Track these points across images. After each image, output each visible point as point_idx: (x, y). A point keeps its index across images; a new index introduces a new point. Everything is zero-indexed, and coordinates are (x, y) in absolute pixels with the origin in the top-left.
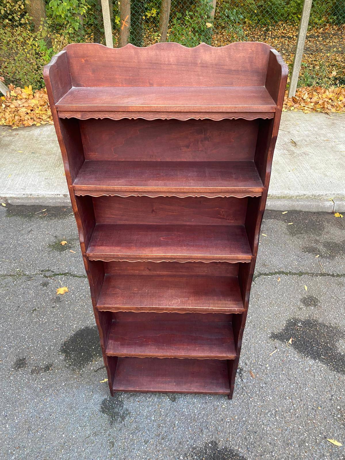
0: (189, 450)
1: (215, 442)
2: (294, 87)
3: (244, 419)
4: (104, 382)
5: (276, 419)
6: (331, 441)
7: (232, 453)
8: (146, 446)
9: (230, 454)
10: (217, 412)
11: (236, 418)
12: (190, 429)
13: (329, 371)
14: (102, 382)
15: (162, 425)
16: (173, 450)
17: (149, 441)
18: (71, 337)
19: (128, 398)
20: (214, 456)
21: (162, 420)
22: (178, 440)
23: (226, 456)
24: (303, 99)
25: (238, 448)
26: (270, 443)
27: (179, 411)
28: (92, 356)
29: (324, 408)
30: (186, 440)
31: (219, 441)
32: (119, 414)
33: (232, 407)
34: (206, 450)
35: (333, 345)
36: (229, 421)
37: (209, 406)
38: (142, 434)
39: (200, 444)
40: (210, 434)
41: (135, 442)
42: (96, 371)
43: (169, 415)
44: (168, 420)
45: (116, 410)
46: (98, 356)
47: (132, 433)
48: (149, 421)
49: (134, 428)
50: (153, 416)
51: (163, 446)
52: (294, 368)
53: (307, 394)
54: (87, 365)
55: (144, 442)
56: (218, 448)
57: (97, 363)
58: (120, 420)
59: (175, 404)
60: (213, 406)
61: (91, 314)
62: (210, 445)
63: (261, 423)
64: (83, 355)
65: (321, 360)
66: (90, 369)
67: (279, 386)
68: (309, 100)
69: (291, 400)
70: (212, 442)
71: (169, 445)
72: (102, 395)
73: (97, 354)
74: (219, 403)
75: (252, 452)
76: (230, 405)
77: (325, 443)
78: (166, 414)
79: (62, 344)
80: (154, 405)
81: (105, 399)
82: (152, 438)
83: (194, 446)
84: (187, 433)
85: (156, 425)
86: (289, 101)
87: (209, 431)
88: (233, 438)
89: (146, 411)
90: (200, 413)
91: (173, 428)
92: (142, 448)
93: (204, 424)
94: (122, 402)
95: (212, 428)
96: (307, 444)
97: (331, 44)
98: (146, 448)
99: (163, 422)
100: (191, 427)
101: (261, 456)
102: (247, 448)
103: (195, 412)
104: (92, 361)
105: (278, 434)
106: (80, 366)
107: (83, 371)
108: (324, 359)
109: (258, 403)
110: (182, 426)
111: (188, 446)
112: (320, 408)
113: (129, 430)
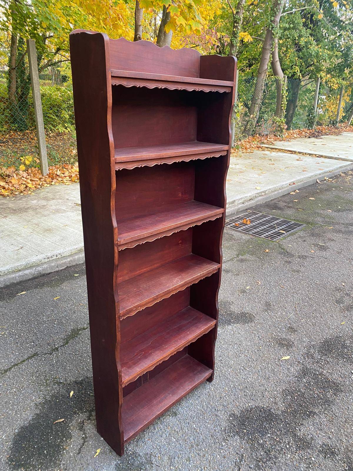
0: (223, 434)
1: (232, 414)
2: (45, 166)
3: (232, 386)
4: (99, 454)
5: (248, 371)
6: (283, 358)
7: (248, 411)
8: (192, 462)
9: (248, 412)
10: (212, 396)
11: (227, 389)
12: (208, 421)
13: (244, 326)
14: (97, 455)
15: (186, 438)
16: (213, 445)
17: (190, 457)
18: (11, 449)
19: (137, 446)
20: (240, 422)
21: (182, 435)
22: (209, 436)
23: (247, 415)
24: (57, 175)
25: (248, 404)
26: (260, 386)
27: (188, 417)
28: (59, 446)
29: (262, 346)
30: (213, 431)
31: (233, 411)
32: (143, 463)
33: (218, 386)
34: (233, 424)
35: (230, 311)
36: (225, 394)
37: (204, 397)
38: (178, 457)
39: (224, 424)
40: (223, 413)
41: (180, 468)
42: (79, 453)
43: (183, 427)
44: (187, 431)
45: (137, 463)
46: (66, 439)
47: (170, 466)
48: (173, 444)
49: (167, 461)
50: (173, 439)
51: (204, 449)
52: (225, 337)
53: (247, 345)
54: (62, 456)
55: (187, 461)
56: (237, 416)
57: (71, 446)
58: (149, 467)
59: (179, 416)
60: (206, 394)
61: (13, 413)
62: (231, 418)
63: (243, 380)
64: (47, 452)
65: (234, 323)
66: (70, 457)
67: (229, 352)
68: (63, 175)
69: (243, 355)
70: (230, 416)
71: (206, 444)
72: (110, 465)
73: (63, 440)
74: (207, 389)
75: (257, 400)
76: (215, 385)
77: (282, 362)
78: (180, 429)
79: (7, 463)
80: (164, 431)
81: (116, 465)
82: (190, 453)
83: (223, 428)
84: (209, 426)
85: (182, 442)
86: (46, 178)
87: (221, 411)
88: (238, 402)
89: (163, 441)
90: (203, 406)
91: (196, 431)
92: (190, 466)
93: (213, 410)
94: (134, 453)
95: (221, 408)
96: (276, 370)
97: (23, 147)
98: (193, 463)
99: (184, 435)
100: (207, 420)
101: (264, 397)
102: (253, 400)
103: (199, 408)
104: (64, 449)
105: (258, 377)
106: (55, 463)
107: (64, 464)
108: (234, 321)
109: (229, 370)
110: (201, 425)
111: (219, 433)
112: (261, 348)
113: (165, 466)
